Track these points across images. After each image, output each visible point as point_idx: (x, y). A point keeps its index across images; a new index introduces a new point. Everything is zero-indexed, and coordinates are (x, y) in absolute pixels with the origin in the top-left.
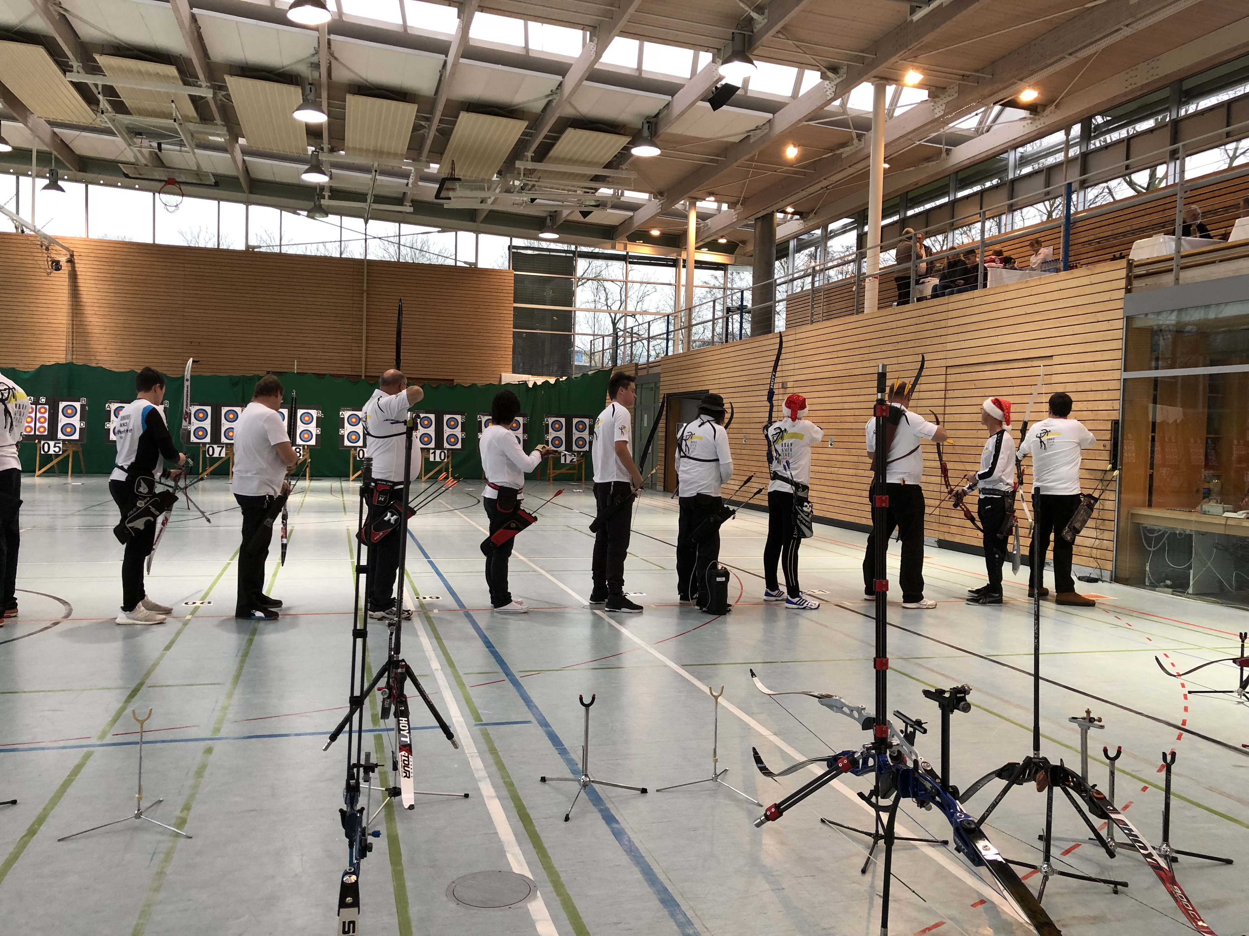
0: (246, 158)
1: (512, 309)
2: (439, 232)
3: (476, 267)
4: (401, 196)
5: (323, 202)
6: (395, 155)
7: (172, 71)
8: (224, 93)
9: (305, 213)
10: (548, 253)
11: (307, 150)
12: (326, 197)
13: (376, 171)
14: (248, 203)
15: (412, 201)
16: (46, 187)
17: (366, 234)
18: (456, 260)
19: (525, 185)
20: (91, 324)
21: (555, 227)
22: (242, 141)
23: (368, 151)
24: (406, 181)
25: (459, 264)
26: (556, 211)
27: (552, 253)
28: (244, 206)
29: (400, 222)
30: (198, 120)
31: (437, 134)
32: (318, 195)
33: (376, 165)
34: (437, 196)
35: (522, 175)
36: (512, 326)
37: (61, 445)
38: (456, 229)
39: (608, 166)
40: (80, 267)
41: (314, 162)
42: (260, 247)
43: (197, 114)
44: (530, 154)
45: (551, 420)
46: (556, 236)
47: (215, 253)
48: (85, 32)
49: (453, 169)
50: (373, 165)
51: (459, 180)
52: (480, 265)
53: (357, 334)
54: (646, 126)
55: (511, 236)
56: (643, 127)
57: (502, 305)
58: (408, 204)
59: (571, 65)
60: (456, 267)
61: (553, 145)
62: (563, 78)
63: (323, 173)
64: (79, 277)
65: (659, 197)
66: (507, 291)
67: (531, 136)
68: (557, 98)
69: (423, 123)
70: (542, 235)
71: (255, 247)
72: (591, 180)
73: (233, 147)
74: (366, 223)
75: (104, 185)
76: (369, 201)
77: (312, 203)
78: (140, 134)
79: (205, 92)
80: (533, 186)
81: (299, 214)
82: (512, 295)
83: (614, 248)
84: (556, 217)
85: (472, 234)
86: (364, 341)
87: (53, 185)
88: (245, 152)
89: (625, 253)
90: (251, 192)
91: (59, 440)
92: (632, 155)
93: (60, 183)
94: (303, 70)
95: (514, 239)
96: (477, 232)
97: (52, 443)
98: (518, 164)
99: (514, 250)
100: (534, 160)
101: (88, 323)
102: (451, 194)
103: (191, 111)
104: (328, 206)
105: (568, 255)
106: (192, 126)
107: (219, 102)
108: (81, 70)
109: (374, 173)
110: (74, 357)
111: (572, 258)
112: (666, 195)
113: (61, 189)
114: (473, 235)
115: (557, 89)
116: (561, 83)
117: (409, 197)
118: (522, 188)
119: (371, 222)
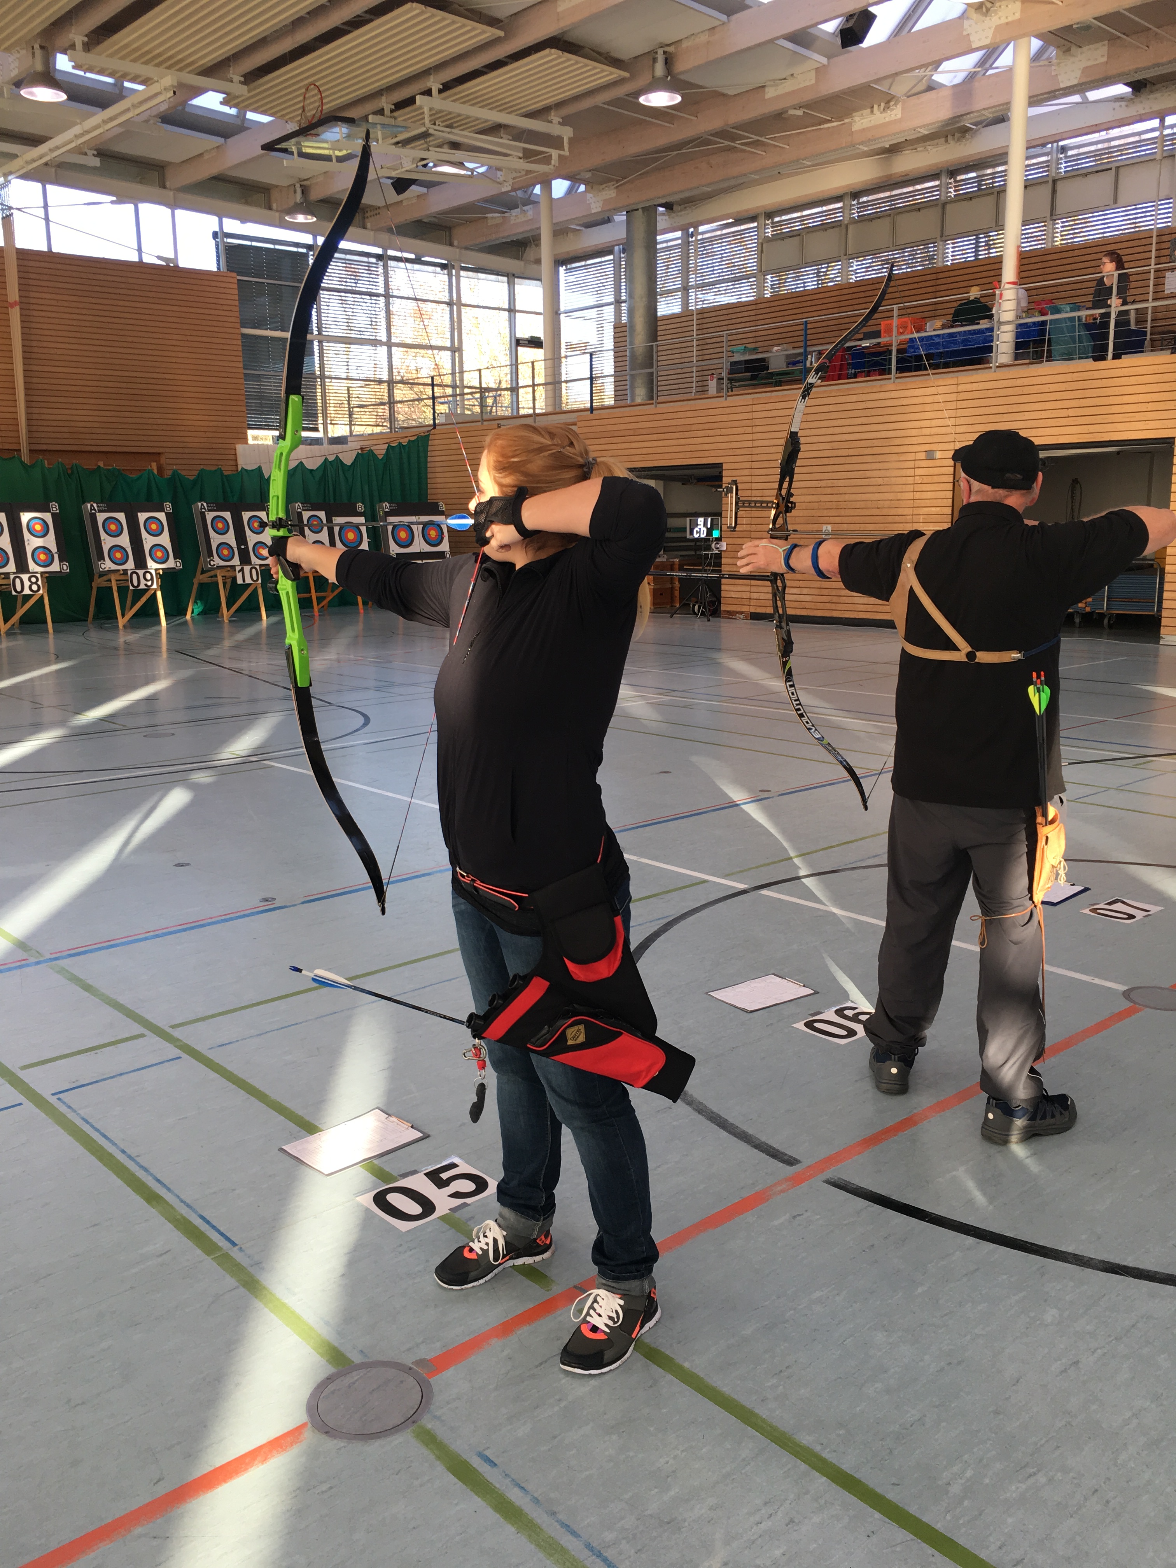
1: (239, 336)
2: (112, 202)
3: (178, 266)
18: (140, 252)
25: (147, 259)
26: (311, 178)
36: (241, 365)
38: (135, 199)
44: (436, 85)
46: (312, 219)
52: (184, 264)
54: (662, 58)
55: (222, 216)
56: (655, 59)
57: (225, 330)
60: (141, 265)
66: (229, 308)
70: (289, 219)
82: (238, 314)
84: (309, 187)
85: (164, 208)
92: (635, 100)
95: (226, 221)
96: (173, 205)
98: (422, 102)
99: (227, 241)
114: (164, 212)
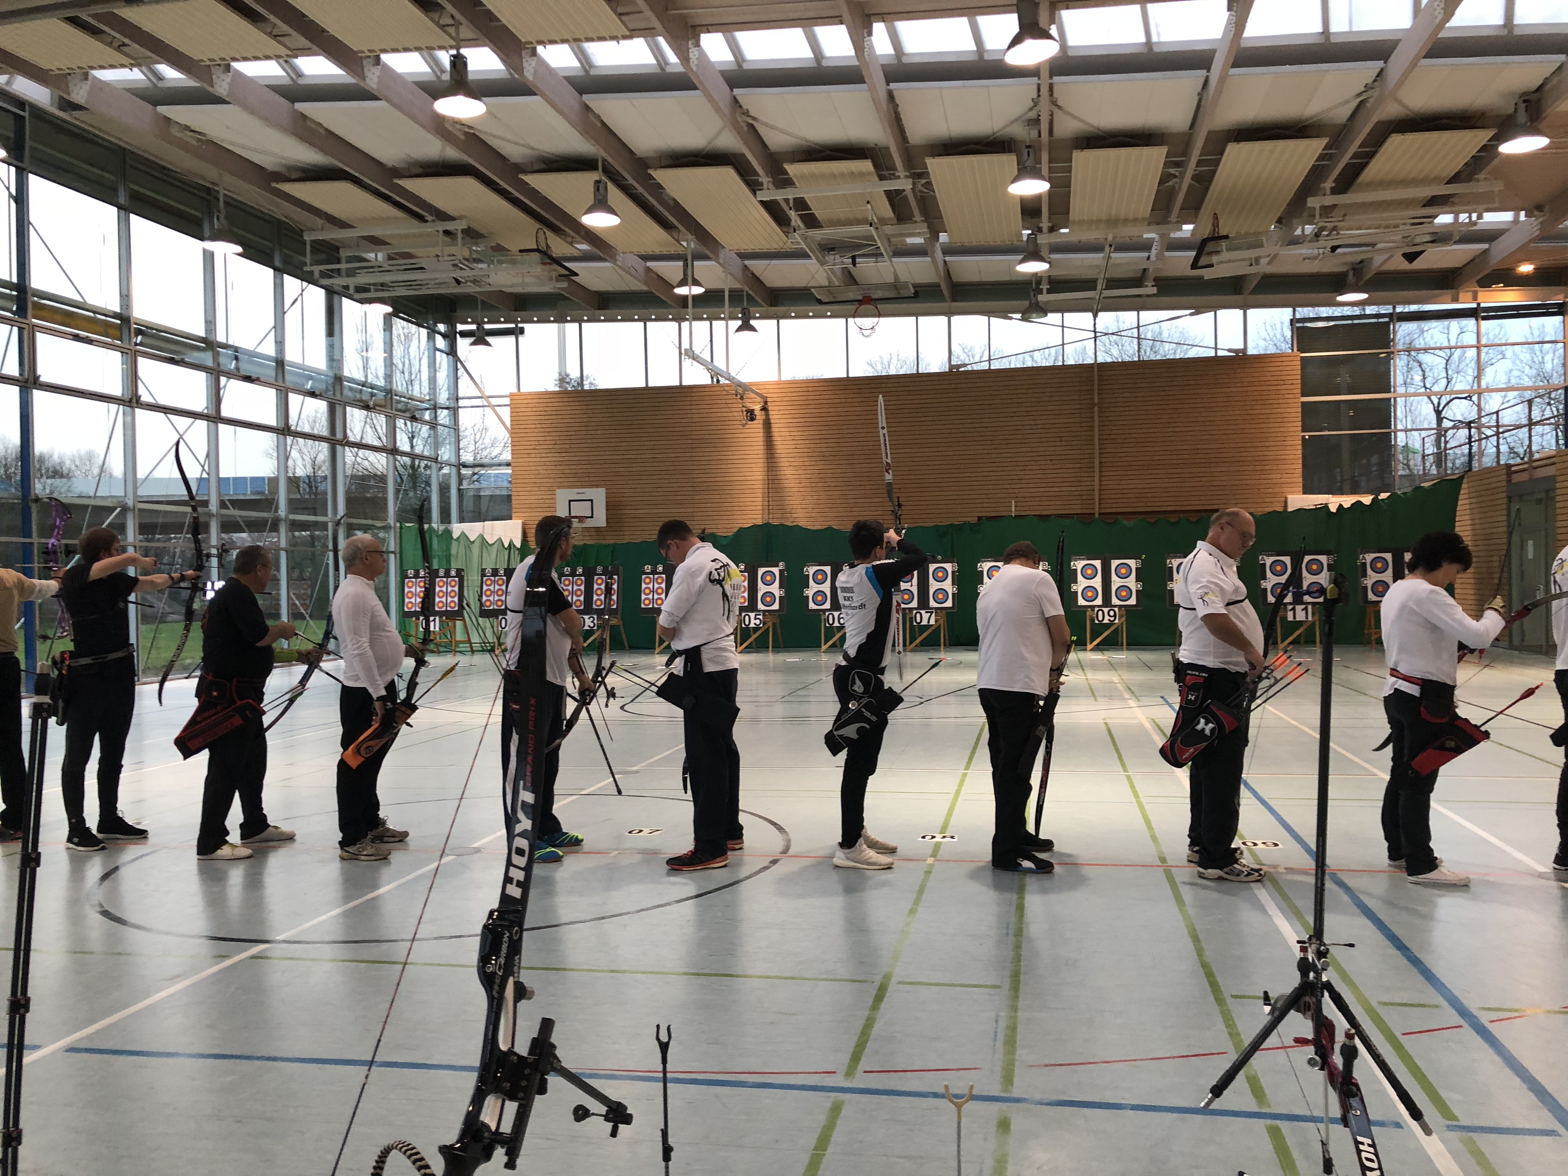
0: (947, 259)
1: (1300, 404)
2: (1191, 314)
3: (1245, 354)
4: (1139, 275)
5: (1040, 298)
6: (1135, 220)
7: (866, 165)
8: (923, 181)
9: (1019, 316)
10: (1350, 322)
11: (1022, 235)
12: (1045, 291)
13: (1111, 246)
14: (949, 313)
15: (1155, 280)
16: (739, 329)
17: (1095, 331)
18: (1216, 349)
19: (1322, 229)
20: (787, 477)
21: (1360, 284)
22: (943, 237)
23: (1099, 221)
24: (1146, 254)
25: (1221, 353)
26: (1362, 262)
27: (1356, 322)
28: (946, 318)
29: (1138, 309)
30: (895, 221)
31: (1193, 182)
32: (1034, 290)
33: (1110, 238)
34: (1194, 266)
35: (1317, 217)
36: (1300, 429)
37: (761, 617)
38: (1216, 308)
39: (1455, 179)
40: (774, 415)
41: (1031, 248)
42: (965, 365)
43: (894, 212)
44: (1329, 184)
45: (1369, 557)
46: (1363, 296)
47: (914, 379)
48: (776, 140)
49: (1216, 224)
50: (1106, 239)
51: (1226, 237)
52: (1251, 351)
53: (1086, 461)
54: (1522, 106)
55: (1294, 306)
56: (1516, 110)
57: (1284, 401)
58: (1150, 284)
59: (1399, 41)
60: (1216, 358)
61: (1366, 164)
62: (1385, 63)
63: (1042, 259)
64: (773, 425)
65: (1536, 213)
66: (1290, 382)
67: (1329, 160)
68: (1375, 93)
69: (1172, 171)
70: (1340, 298)
71: (959, 366)
72: (1424, 206)
73: (933, 246)
74: (1095, 316)
75: (797, 317)
76: (1099, 287)
77: (1027, 303)
78: (833, 249)
79: (903, 184)
80: (1334, 228)
81: (1011, 318)
82: (1299, 386)
83: (1455, 300)
84: (1362, 269)
85: (1237, 311)
86: (1097, 469)
87: (746, 326)
88: (948, 251)
89: (1474, 305)
90: (954, 300)
91: (760, 611)
92: (1499, 154)
93: (752, 322)
94: (1020, 132)
95: (1299, 309)
96: (1245, 307)
97: (752, 615)
98: (1313, 202)
99: (1298, 325)
100: (1335, 191)
101: (783, 477)
102: (1215, 259)
103: (886, 211)
104: (1047, 303)
105: (1381, 320)
106: (888, 229)
107: (919, 194)
108: (771, 186)
109: (1107, 248)
110: (771, 516)
111: (1388, 324)
112: (1547, 208)
113: (753, 329)
114: (1239, 313)
115: (1375, 81)
116: (1382, 71)
117: (1151, 274)
118: (1317, 235)
119: (1101, 315)
